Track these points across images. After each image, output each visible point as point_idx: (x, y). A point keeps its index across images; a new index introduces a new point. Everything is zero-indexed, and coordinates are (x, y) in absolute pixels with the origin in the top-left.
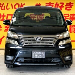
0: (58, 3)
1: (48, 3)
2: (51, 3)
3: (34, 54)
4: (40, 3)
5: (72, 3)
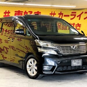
0: (27, 12)
1: (18, 11)
2: (21, 11)
3: (73, 62)
4: (9, 11)
5: (39, 12)
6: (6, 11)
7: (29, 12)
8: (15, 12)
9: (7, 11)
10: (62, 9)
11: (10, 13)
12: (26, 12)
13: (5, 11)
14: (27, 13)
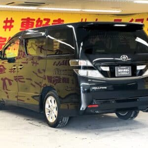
0: (41, 19)
1: (26, 18)
2: (31, 18)
6: (7, 18)
7: (45, 19)
8: (22, 19)
9: (9, 19)
10: (98, 14)
11: (13, 21)
12: (39, 21)
13: (5, 19)
14: (41, 22)
